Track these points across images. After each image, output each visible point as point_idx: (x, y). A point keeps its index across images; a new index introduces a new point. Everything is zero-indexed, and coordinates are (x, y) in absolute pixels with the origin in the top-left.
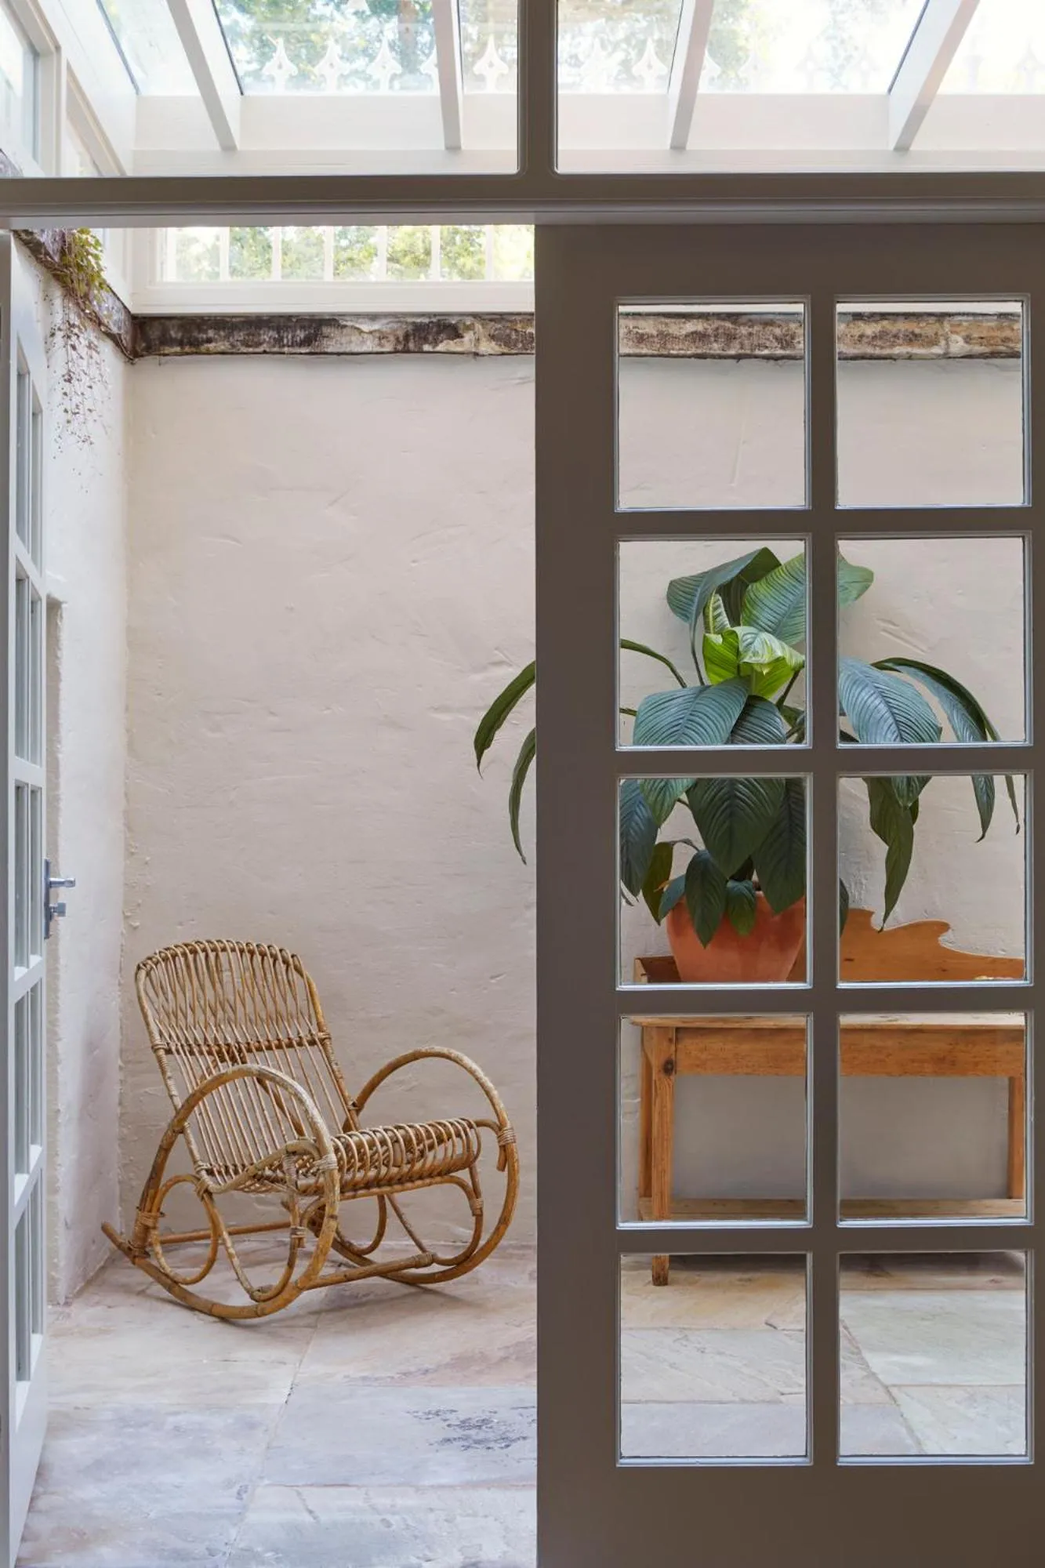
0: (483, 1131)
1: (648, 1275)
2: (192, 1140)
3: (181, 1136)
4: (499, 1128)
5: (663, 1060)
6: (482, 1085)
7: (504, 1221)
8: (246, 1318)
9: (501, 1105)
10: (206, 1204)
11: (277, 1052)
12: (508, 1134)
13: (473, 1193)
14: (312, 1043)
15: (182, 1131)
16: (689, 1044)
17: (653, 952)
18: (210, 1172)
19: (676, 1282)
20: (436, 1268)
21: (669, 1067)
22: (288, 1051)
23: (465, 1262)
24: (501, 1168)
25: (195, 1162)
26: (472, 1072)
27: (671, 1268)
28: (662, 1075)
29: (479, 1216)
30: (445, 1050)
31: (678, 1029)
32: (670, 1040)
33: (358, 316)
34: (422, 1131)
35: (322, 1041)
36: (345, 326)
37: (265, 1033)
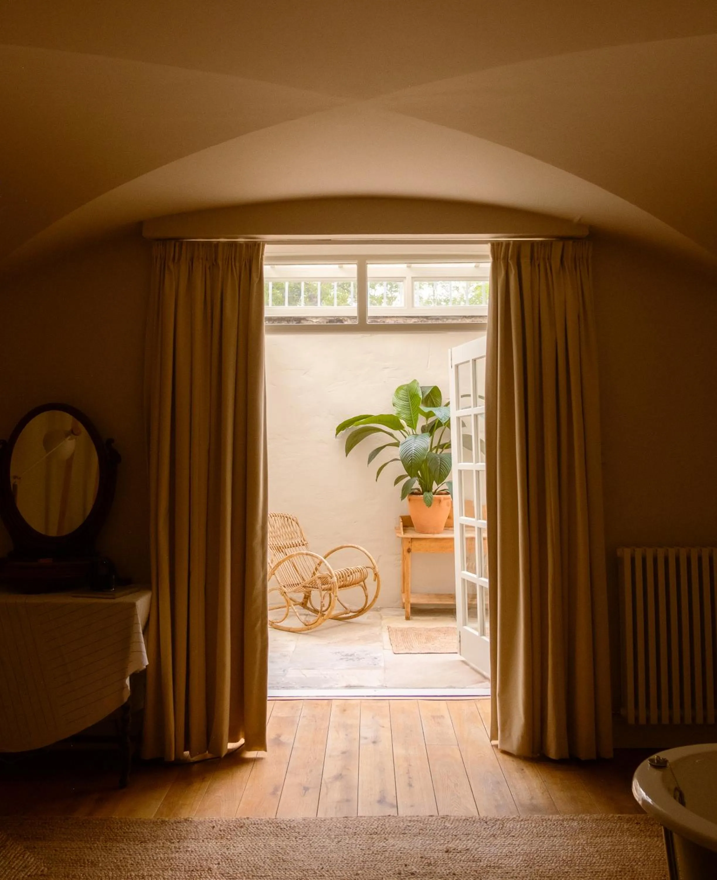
0: (368, 569)
1: (404, 617)
2: (277, 576)
3: (273, 576)
4: (374, 568)
5: (407, 548)
6: (367, 555)
7: (376, 597)
8: (304, 631)
9: (374, 561)
10: (284, 596)
11: (293, 548)
12: (377, 570)
13: (365, 588)
14: (303, 545)
15: (274, 574)
16: (416, 544)
17: (405, 514)
18: (284, 587)
19: (412, 619)
20: (351, 614)
21: (409, 551)
22: (297, 548)
23: (361, 612)
24: (375, 580)
25: (279, 583)
26: (363, 552)
27: (411, 615)
28: (407, 553)
29: (367, 596)
30: (353, 545)
31: (412, 539)
32: (409, 542)
33: (312, 317)
34: (340, 573)
35: (306, 544)
36: (308, 320)
37: (289, 542)
